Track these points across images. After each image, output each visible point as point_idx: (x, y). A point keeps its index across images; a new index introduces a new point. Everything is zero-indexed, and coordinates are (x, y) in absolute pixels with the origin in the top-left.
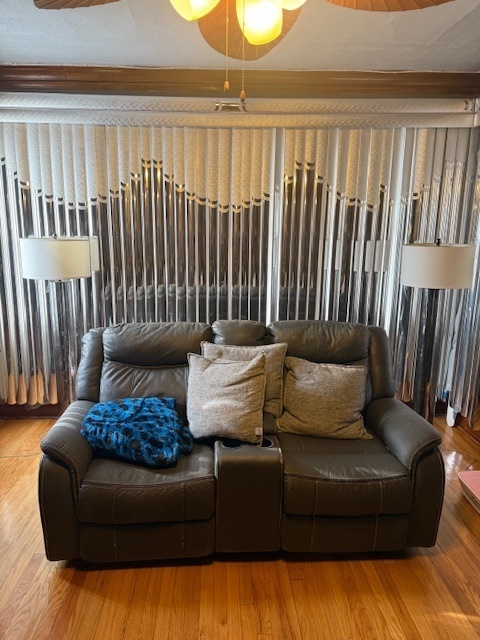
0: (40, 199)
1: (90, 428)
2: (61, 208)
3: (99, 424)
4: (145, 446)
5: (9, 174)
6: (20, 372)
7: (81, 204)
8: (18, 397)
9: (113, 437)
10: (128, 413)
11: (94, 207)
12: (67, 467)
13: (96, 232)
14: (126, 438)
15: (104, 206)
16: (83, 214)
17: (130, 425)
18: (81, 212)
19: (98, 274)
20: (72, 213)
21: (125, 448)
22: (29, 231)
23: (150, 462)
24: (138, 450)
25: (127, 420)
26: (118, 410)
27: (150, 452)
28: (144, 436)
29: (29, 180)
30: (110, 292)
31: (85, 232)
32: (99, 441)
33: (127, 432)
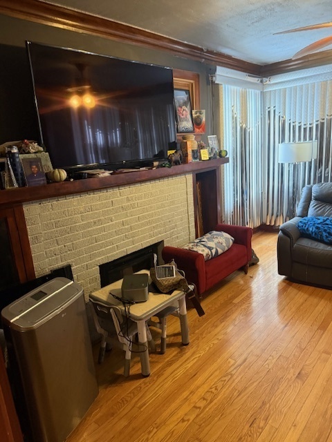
0: (290, 124)
1: (300, 224)
2: (300, 127)
3: (305, 223)
4: (324, 234)
5: (277, 113)
6: (272, 215)
7: (310, 124)
8: (270, 222)
9: (311, 229)
10: (319, 221)
11: (317, 125)
12: (289, 237)
13: (317, 138)
14: (316, 230)
15: (322, 124)
16: (311, 129)
17: (319, 226)
18: (310, 128)
19: (316, 160)
20: (305, 129)
21: (315, 234)
22: (283, 140)
23: (326, 240)
24: (321, 235)
25: (318, 224)
26: (314, 220)
27: (327, 237)
28: (325, 231)
29: (285, 115)
30: (321, 172)
31: (311, 139)
32: (304, 230)
33: (317, 228)
